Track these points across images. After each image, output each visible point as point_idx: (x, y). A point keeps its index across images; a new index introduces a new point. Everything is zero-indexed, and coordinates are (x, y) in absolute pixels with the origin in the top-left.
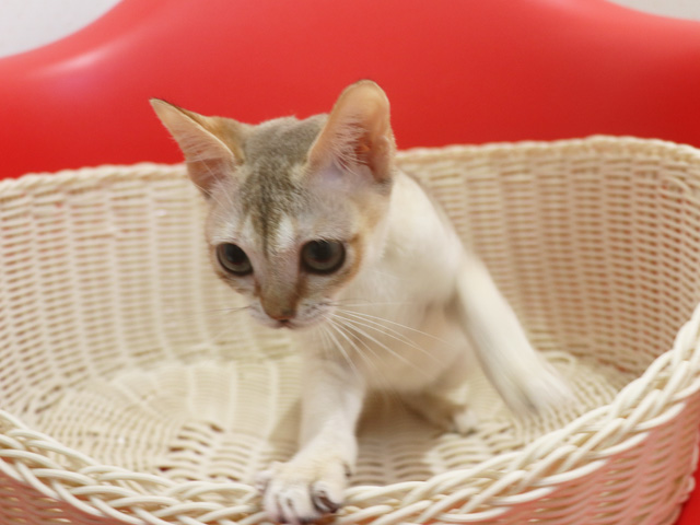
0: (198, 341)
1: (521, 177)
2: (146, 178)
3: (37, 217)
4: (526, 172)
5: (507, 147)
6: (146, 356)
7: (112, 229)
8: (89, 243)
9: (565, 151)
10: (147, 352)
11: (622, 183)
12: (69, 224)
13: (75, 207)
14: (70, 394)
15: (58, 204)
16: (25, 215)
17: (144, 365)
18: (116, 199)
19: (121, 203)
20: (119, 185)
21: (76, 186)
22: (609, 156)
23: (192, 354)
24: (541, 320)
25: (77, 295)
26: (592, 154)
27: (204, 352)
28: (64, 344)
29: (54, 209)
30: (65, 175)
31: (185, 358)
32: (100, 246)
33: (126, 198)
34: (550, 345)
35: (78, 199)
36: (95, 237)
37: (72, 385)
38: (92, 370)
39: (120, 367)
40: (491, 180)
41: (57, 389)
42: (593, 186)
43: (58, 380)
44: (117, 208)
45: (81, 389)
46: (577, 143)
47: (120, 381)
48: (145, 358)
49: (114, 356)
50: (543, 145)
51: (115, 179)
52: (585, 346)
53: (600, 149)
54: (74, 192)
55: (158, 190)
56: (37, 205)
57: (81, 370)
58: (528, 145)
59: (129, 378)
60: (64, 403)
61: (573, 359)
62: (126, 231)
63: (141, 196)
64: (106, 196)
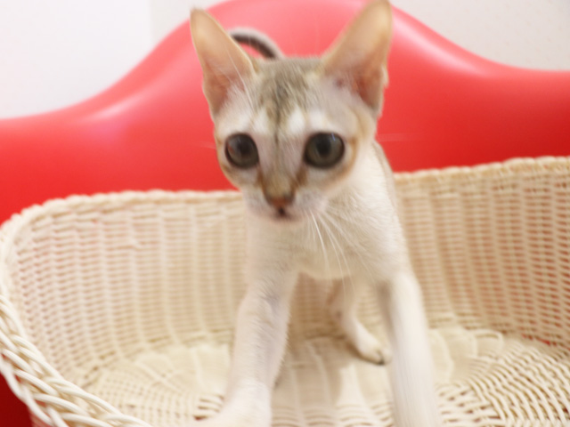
0: (197, 330)
1: (448, 195)
2: (158, 202)
3: (79, 230)
4: (452, 191)
5: (435, 173)
6: (158, 342)
7: (133, 241)
8: (116, 252)
9: (485, 174)
10: (159, 339)
11: (543, 194)
12: (102, 237)
13: (106, 223)
14: (106, 373)
15: (94, 221)
16: (70, 228)
17: (158, 349)
18: (136, 218)
19: (140, 221)
20: (138, 207)
21: (107, 207)
22: (527, 174)
23: (194, 340)
24: (467, 305)
25: (107, 294)
26: (511, 174)
27: (202, 338)
28: (99, 333)
29: (91, 225)
30: (100, 198)
31: (188, 343)
32: (123, 255)
33: (143, 217)
34: (476, 324)
35: (108, 217)
36: (120, 248)
37: (106, 366)
38: (120, 354)
39: (140, 351)
40: (422, 198)
41: (96, 369)
42: (513, 198)
43: (96, 362)
44: (136, 225)
45: (113, 369)
46: (497, 166)
47: (141, 362)
48: (158, 343)
49: (135, 342)
50: (466, 170)
51: (136, 202)
52: (507, 325)
53: (515, 170)
54: (105, 212)
55: (166, 211)
56: (79, 221)
57: (112, 353)
58: (453, 171)
59: (147, 358)
60: (102, 381)
61: (500, 335)
62: (143, 243)
63: (154, 216)
64: (128, 216)
